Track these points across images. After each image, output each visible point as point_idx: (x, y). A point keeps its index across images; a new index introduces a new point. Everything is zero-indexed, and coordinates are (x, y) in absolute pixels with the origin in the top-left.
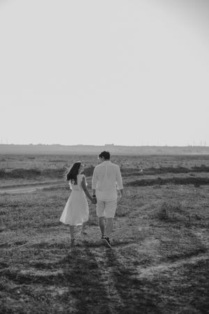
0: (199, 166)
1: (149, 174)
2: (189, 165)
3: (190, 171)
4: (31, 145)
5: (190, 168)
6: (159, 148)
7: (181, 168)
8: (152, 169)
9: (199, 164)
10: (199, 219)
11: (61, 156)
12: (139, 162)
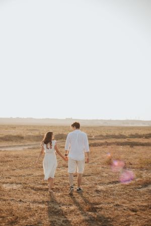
0: (134, 134)
1: (99, 139)
2: (127, 133)
3: (127, 137)
4: (11, 118)
5: (127, 136)
6: (105, 121)
7: (121, 135)
8: (101, 136)
9: (133, 132)
10: (131, 164)
11: (34, 126)
12: (91, 131)
